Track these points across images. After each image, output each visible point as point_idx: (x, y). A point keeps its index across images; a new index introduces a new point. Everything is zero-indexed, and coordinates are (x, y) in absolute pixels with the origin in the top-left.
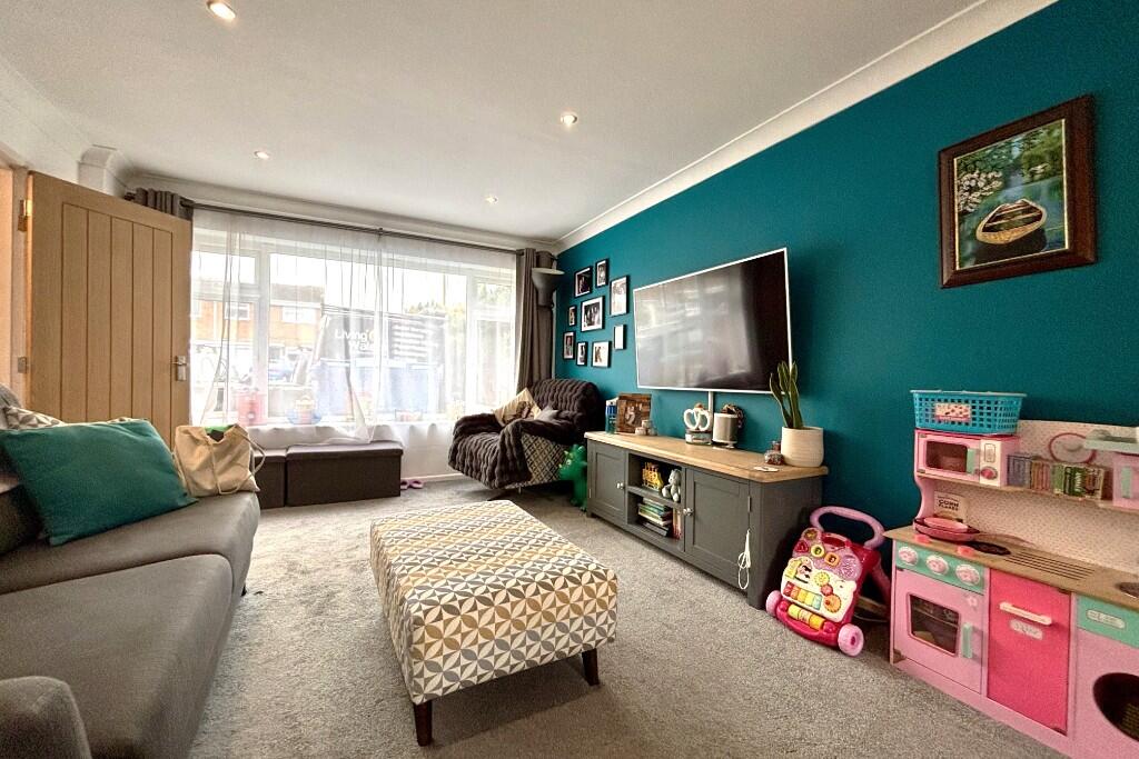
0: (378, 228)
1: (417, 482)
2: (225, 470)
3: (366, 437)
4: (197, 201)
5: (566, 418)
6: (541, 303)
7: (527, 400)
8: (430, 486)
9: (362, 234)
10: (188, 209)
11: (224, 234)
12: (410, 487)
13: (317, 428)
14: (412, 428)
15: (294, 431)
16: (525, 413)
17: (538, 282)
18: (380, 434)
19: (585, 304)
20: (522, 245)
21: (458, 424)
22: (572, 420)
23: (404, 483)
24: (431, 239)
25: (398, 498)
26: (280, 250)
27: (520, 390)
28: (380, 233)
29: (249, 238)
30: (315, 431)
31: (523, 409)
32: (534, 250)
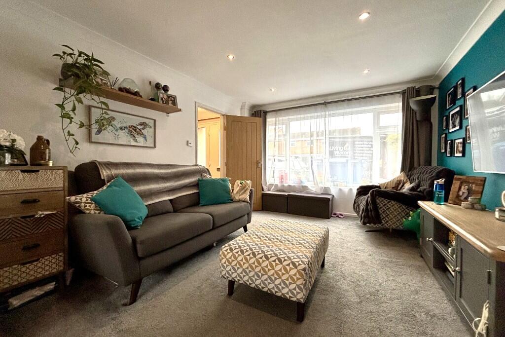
0: (324, 102)
1: (342, 215)
2: (242, 194)
3: (319, 192)
4: (268, 110)
5: (420, 191)
6: (418, 119)
7: (402, 179)
8: (346, 218)
9: (318, 106)
10: (265, 113)
11: (274, 119)
12: (338, 216)
13: (302, 186)
14: (340, 190)
15: (294, 186)
16: (400, 186)
17: (414, 106)
18: (326, 191)
19: (452, 113)
20: (405, 87)
21: (358, 190)
22: (423, 193)
23: (335, 214)
24: (348, 100)
25: (328, 220)
26: (293, 120)
27: (401, 172)
28: (325, 103)
29: (281, 118)
30: (301, 187)
31: (399, 184)
32: (413, 88)
